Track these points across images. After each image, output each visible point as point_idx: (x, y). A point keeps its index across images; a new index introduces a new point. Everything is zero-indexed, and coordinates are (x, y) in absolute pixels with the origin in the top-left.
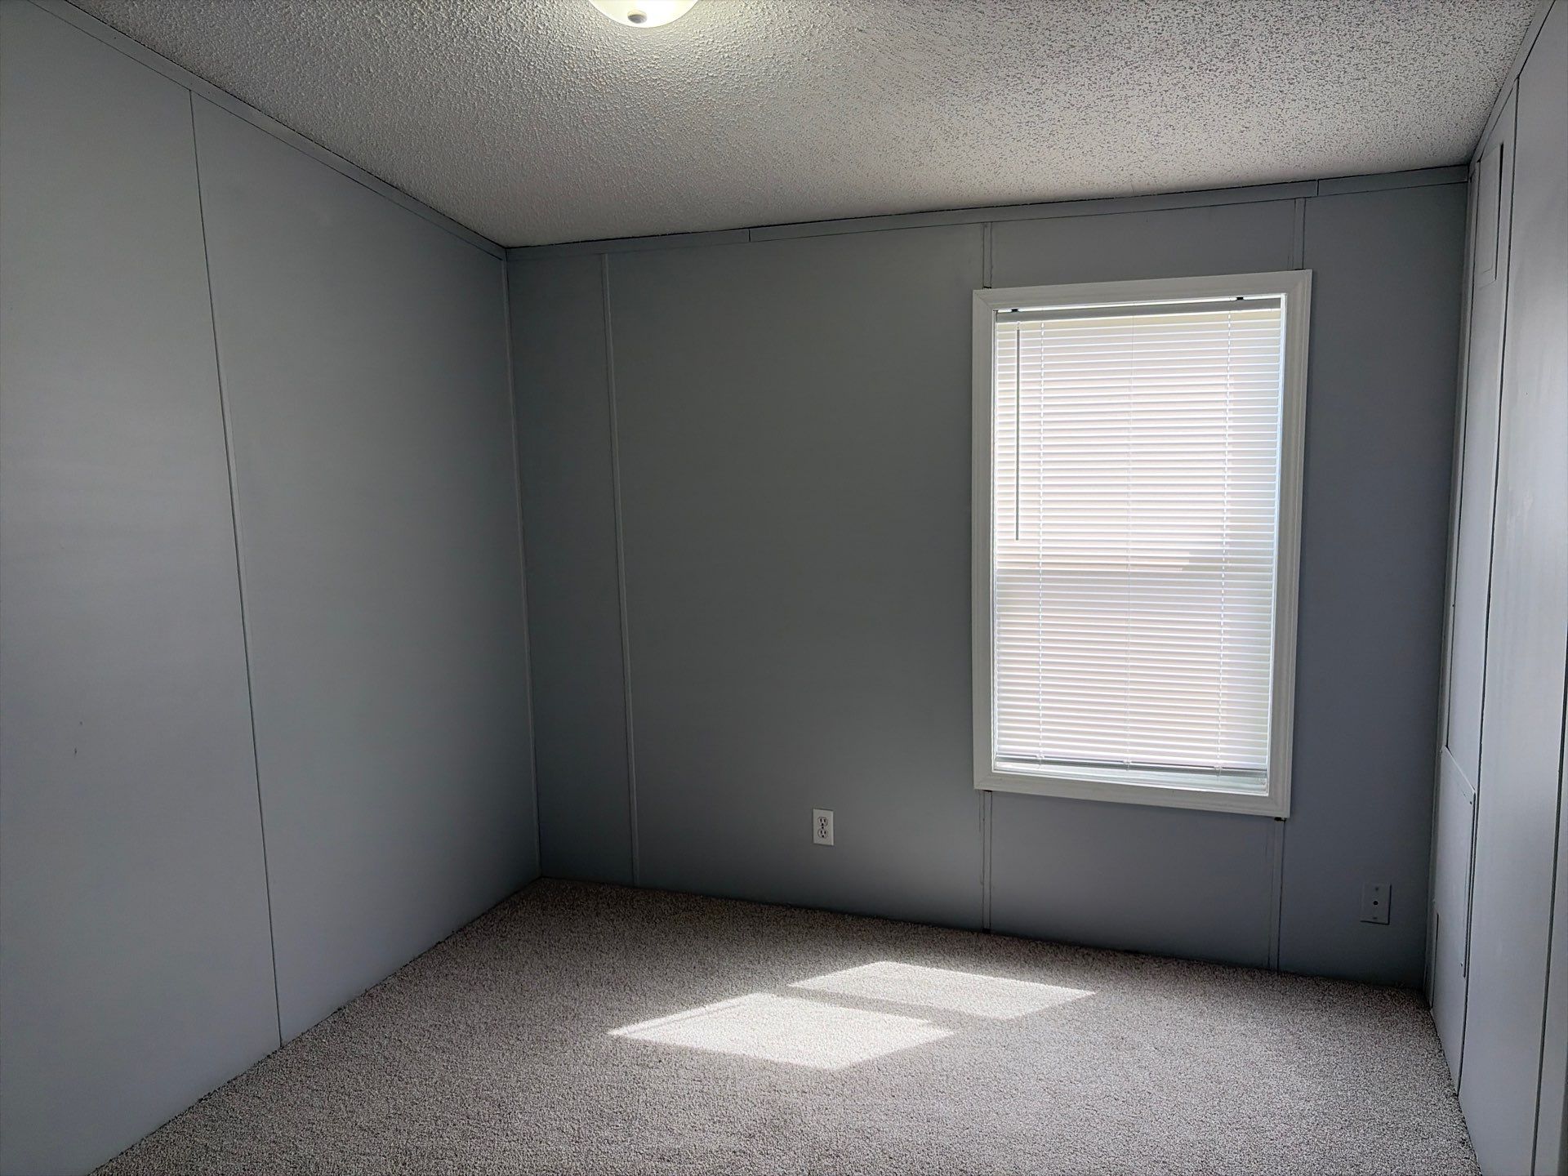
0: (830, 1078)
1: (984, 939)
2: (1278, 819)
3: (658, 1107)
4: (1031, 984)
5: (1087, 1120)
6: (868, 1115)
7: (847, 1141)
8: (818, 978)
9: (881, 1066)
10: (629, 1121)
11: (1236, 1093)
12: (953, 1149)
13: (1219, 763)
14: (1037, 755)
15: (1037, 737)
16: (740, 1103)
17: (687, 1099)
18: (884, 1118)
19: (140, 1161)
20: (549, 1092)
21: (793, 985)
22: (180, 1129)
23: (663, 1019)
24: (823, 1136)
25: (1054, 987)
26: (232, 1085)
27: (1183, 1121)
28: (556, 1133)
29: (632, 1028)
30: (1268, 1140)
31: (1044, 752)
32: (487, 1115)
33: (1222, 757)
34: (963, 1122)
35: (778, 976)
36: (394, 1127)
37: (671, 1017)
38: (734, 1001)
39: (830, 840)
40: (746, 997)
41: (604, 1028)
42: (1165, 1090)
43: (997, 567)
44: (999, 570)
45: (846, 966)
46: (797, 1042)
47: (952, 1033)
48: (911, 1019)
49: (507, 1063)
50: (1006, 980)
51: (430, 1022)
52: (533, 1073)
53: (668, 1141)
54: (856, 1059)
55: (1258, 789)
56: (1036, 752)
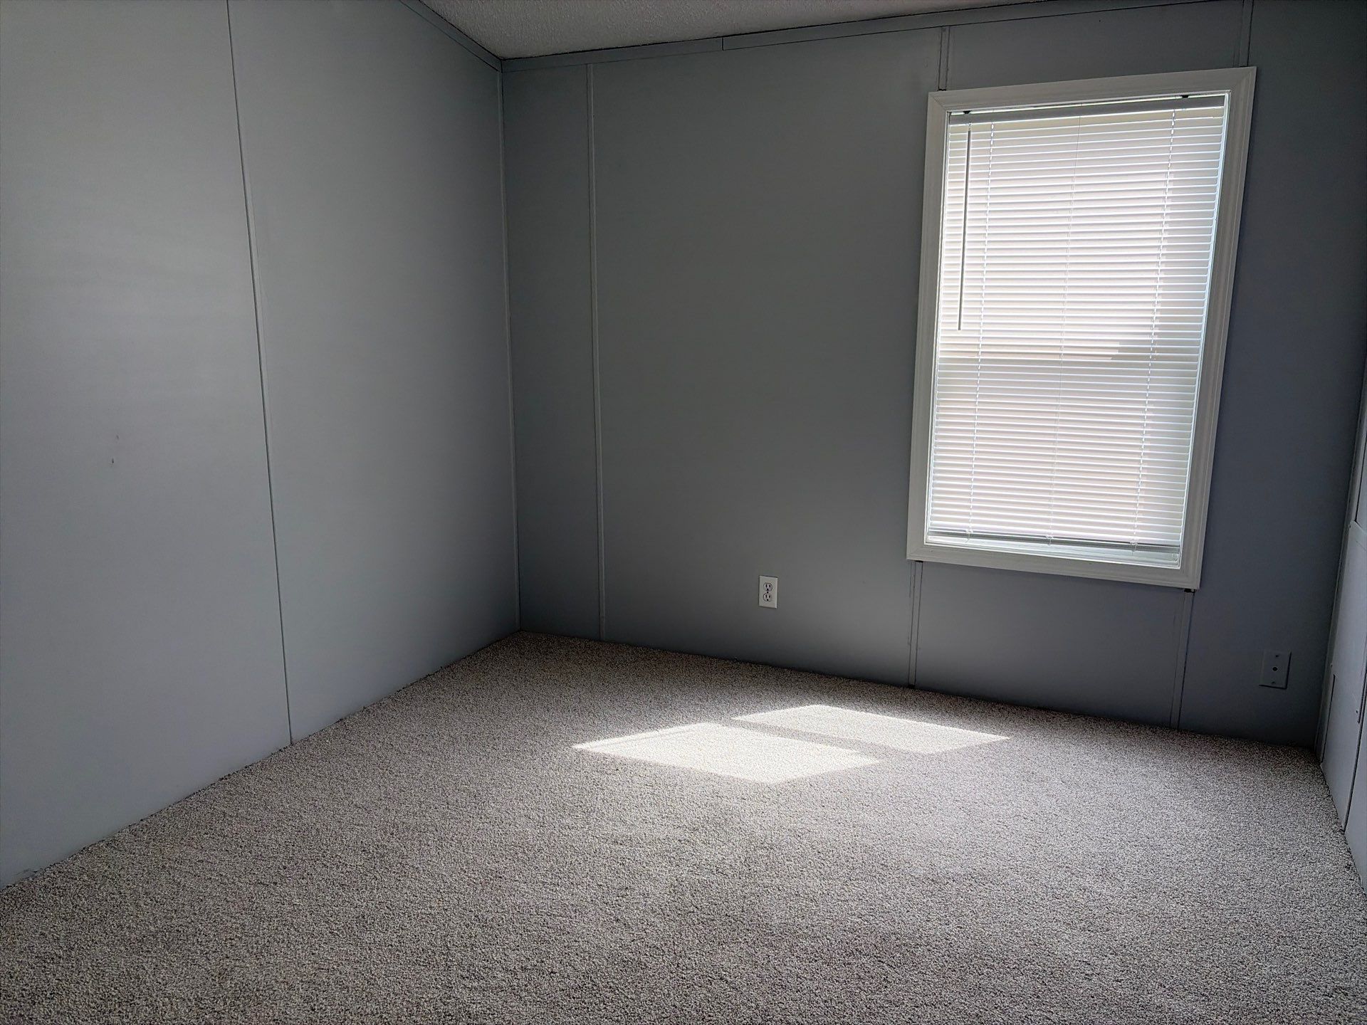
0: (767, 789)
1: (909, 693)
2: (1188, 590)
3: (614, 804)
4: (951, 728)
5: (998, 832)
6: (800, 819)
7: (780, 838)
8: (759, 714)
9: (813, 783)
10: (588, 813)
11: (1136, 819)
12: (876, 848)
13: (1135, 539)
14: (967, 530)
15: (968, 514)
16: (686, 804)
17: (640, 799)
18: (814, 822)
19: (167, 822)
20: (519, 788)
21: (737, 719)
22: (202, 799)
23: (621, 739)
24: (759, 832)
25: (972, 732)
26: (248, 769)
27: (1086, 837)
28: (523, 819)
29: (594, 744)
30: (1164, 856)
31: (973, 528)
32: (464, 803)
33: (1138, 534)
34: (885, 829)
35: (724, 711)
36: (384, 807)
37: (627, 737)
38: (685, 728)
39: (774, 603)
40: (694, 725)
41: (569, 744)
42: (1071, 813)
43: (939, 356)
44: (940, 358)
45: (784, 707)
46: (739, 761)
47: (878, 762)
48: (841, 749)
49: (483, 765)
50: (928, 724)
51: (419, 733)
52: (506, 774)
53: (622, 830)
54: (791, 776)
55: (1172, 562)
56: (965, 527)
